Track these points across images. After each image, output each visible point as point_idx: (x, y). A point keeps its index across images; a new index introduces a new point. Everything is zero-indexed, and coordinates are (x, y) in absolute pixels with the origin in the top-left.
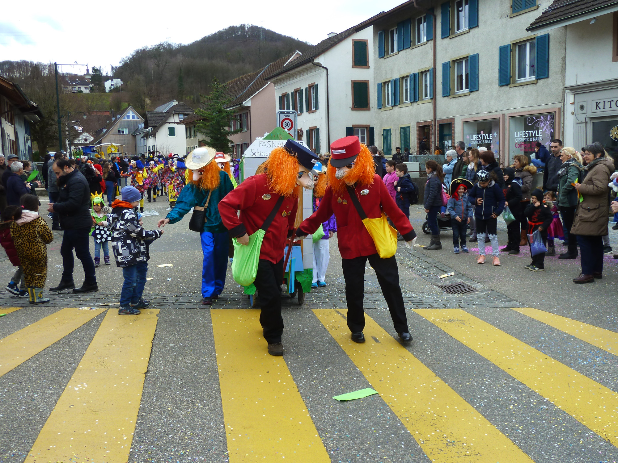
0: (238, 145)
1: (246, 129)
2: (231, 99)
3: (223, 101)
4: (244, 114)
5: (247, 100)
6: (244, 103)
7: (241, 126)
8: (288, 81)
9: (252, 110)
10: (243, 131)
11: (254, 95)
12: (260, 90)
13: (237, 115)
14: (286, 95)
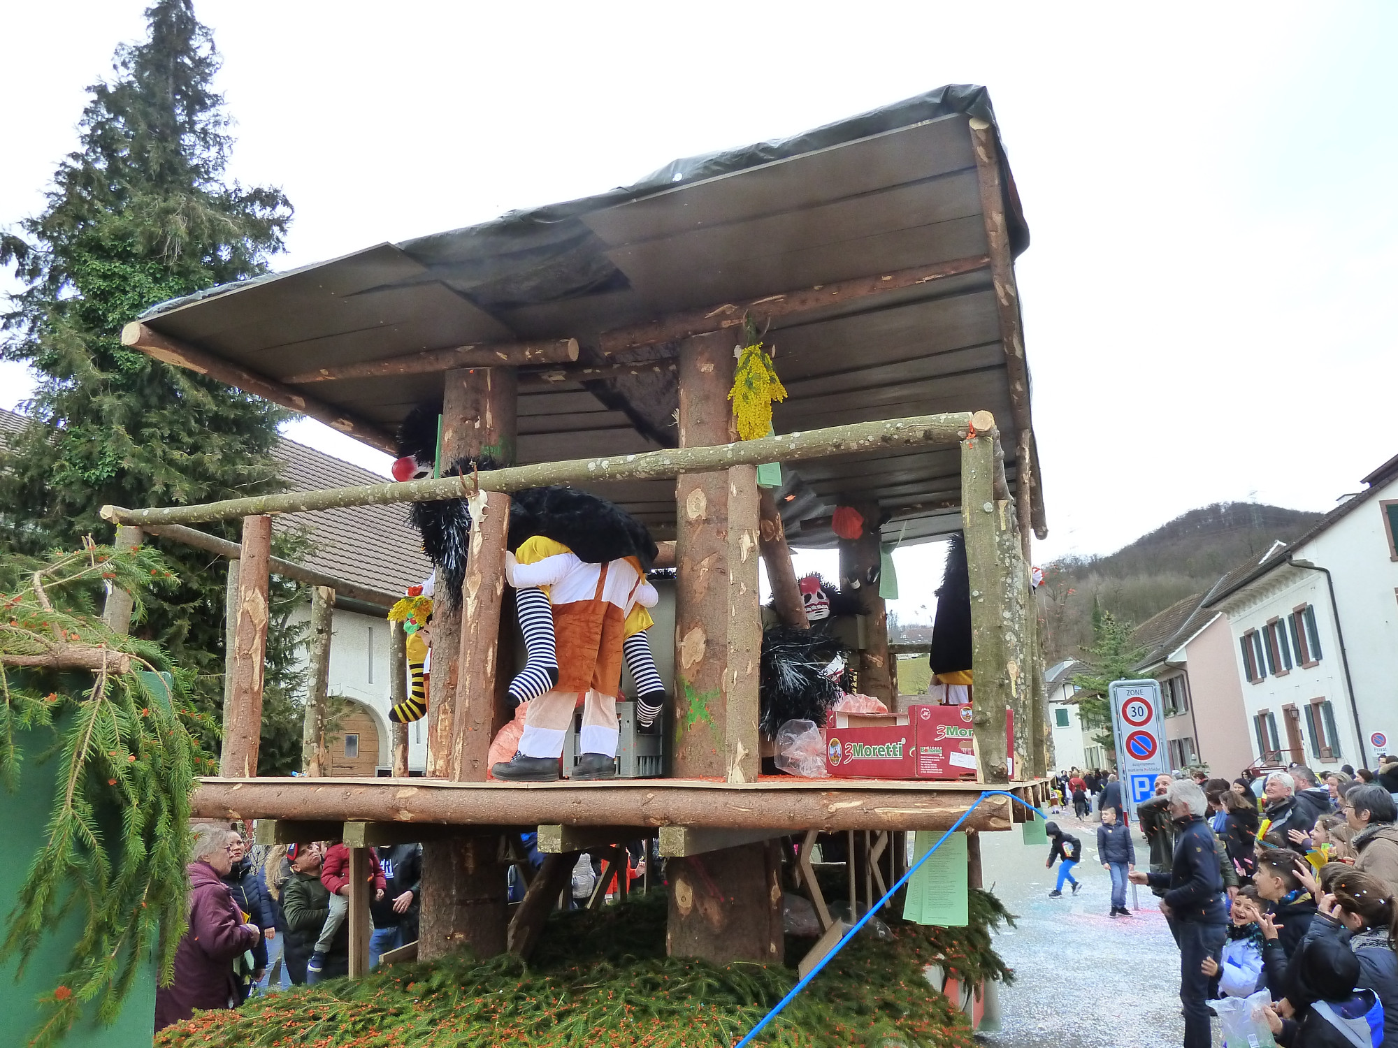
0: (1174, 741)
1: (1184, 710)
2: (1142, 651)
3: (1131, 657)
4: (1177, 678)
5: (1177, 651)
6: (1170, 656)
7: (1174, 704)
8: (1252, 604)
9: (1190, 668)
10: (1178, 714)
11: (1191, 639)
12: (1204, 628)
13: (1166, 682)
14: (1252, 634)
